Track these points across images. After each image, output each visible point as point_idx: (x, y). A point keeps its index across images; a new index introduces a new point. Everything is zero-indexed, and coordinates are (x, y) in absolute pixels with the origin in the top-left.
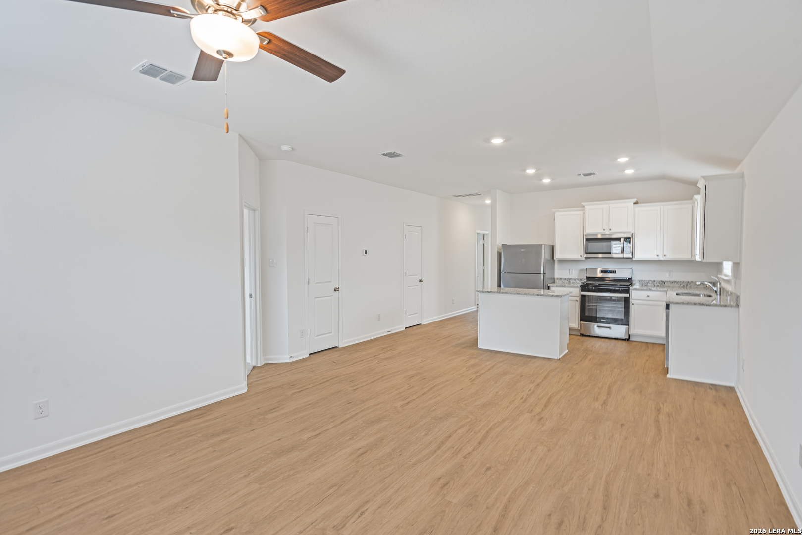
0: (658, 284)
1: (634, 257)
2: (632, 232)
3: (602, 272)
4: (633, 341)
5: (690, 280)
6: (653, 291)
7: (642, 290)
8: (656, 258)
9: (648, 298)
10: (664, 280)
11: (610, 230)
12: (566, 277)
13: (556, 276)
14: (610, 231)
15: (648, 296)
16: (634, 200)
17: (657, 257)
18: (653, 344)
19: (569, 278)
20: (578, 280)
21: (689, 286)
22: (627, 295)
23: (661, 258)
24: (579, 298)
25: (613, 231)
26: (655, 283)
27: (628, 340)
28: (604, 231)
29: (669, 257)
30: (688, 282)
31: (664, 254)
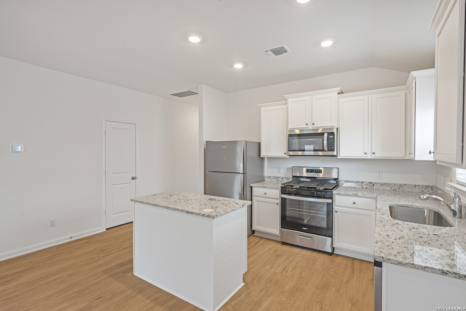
0: (366, 186)
1: (339, 156)
2: (336, 127)
3: (308, 171)
4: (338, 255)
5: (403, 183)
6: (360, 197)
7: (346, 195)
8: (363, 156)
9: (354, 206)
10: (373, 181)
11: (313, 124)
12: (275, 176)
13: (266, 174)
14: (314, 126)
15: (354, 203)
16: (338, 89)
17: (365, 155)
18: (361, 260)
19: (277, 176)
20: (285, 178)
21: (401, 189)
22: (330, 201)
23: (369, 156)
24: (279, 201)
25: (316, 125)
26: (364, 184)
27: (331, 254)
28: (307, 126)
29: (378, 155)
30: (401, 185)
31: (373, 152)
